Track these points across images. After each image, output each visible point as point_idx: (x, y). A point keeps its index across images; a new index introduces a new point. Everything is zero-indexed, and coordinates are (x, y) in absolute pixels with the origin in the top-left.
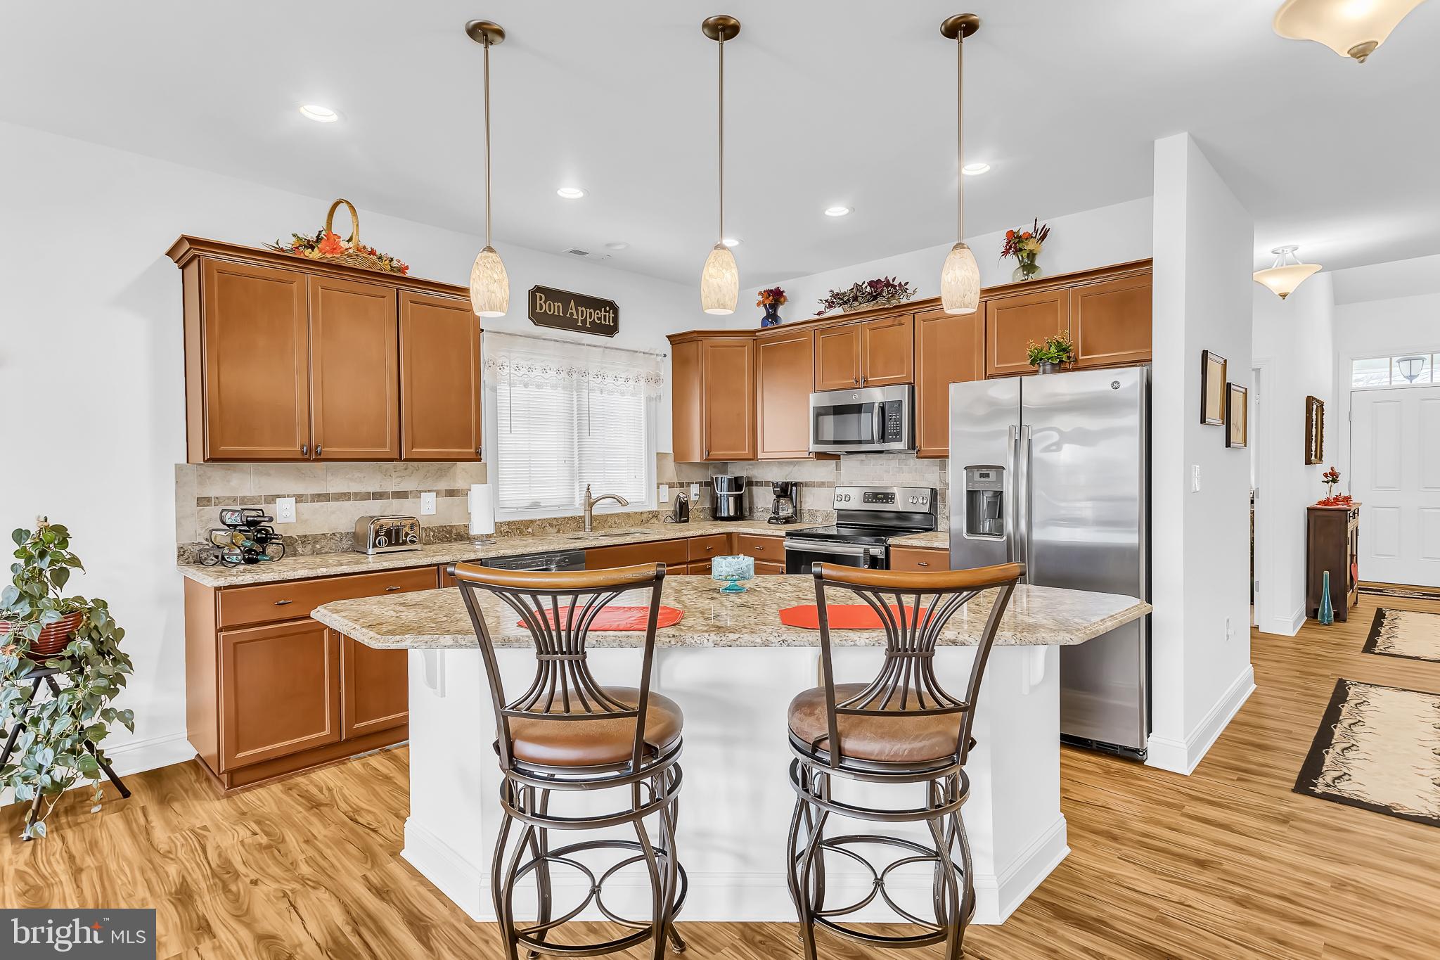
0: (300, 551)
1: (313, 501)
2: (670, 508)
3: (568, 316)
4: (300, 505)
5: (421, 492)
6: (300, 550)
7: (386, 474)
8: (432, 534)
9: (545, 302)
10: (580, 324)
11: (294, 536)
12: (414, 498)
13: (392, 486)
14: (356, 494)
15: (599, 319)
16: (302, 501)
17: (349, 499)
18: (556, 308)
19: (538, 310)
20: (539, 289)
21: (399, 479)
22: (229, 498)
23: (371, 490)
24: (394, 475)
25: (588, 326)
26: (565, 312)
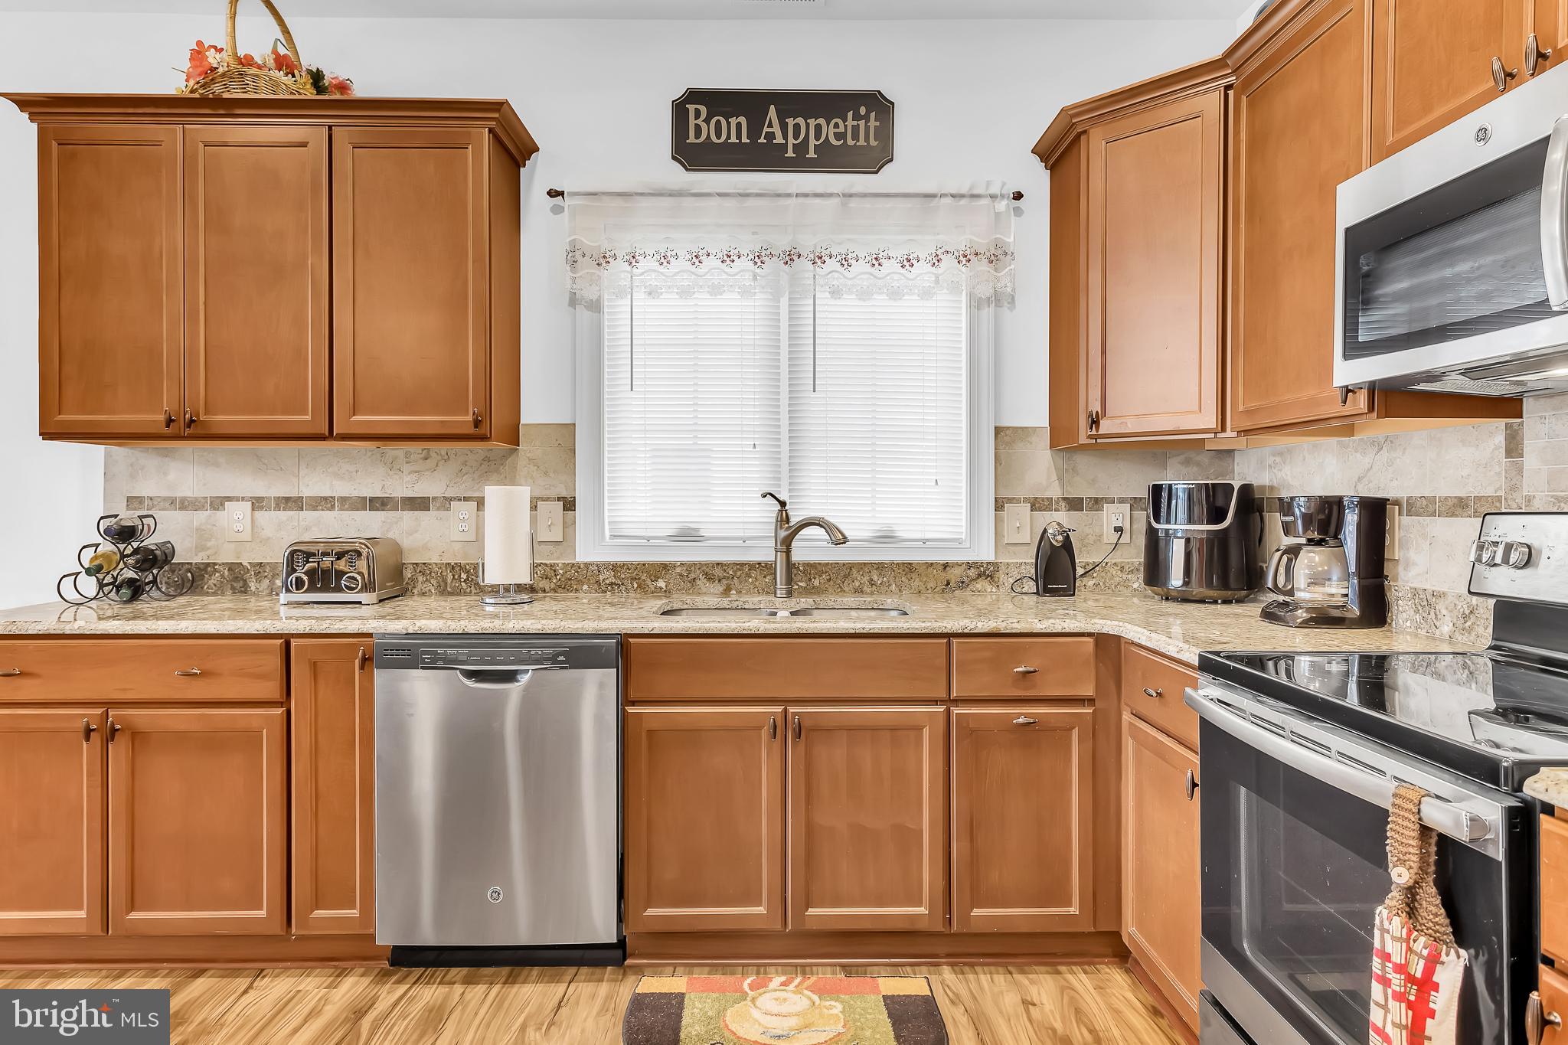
0: (253, 588)
1: (277, 508)
2: (1026, 560)
3: (762, 140)
4: (257, 514)
5: (451, 499)
6: (253, 586)
7: (392, 465)
8: (464, 576)
9: (707, 121)
10: (790, 154)
11: (245, 563)
12: (438, 509)
13: (401, 487)
14: (343, 500)
15: (837, 136)
16: (261, 508)
17: (332, 508)
18: (735, 129)
19: (692, 139)
20: (694, 96)
21: (414, 476)
22: (165, 499)
23: (368, 493)
24: (406, 468)
25: (812, 154)
26: (754, 133)
